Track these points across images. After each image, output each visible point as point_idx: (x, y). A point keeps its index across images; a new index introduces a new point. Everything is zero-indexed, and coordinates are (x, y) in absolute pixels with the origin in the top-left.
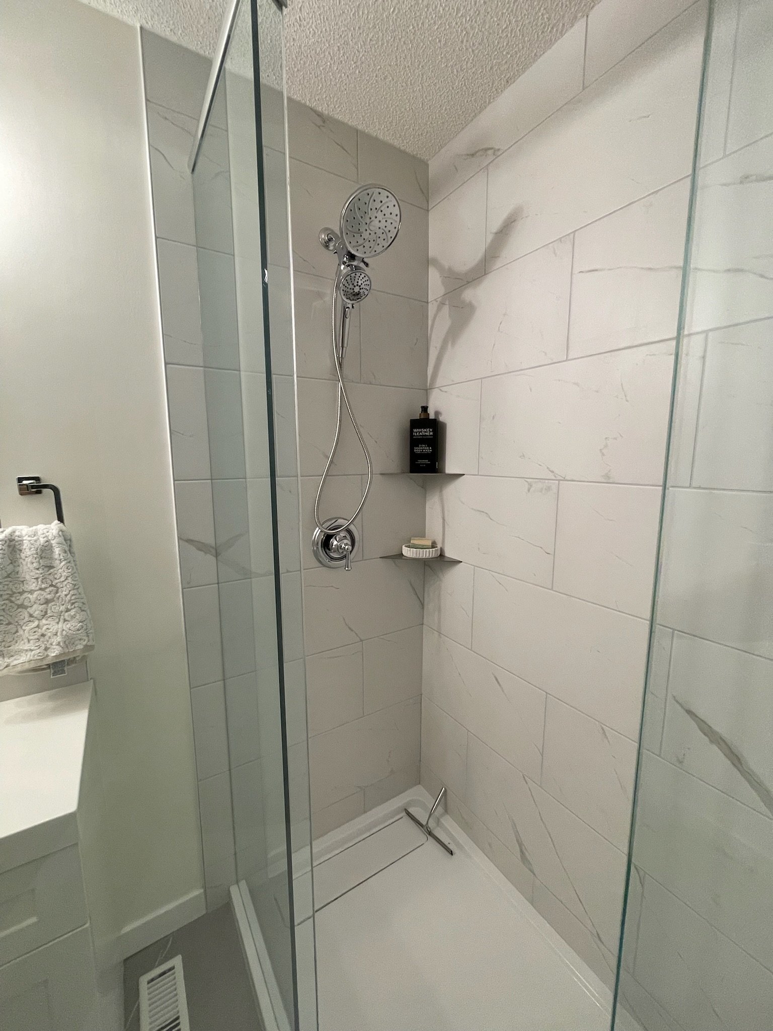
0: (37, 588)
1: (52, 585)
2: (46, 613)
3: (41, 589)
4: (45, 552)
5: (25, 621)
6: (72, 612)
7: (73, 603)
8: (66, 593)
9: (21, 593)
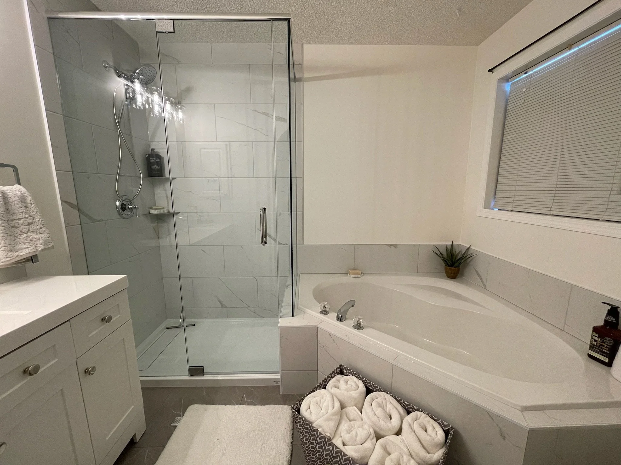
0: (23, 217)
1: (30, 216)
2: (29, 230)
3: (25, 218)
4: (22, 199)
5: (18, 234)
6: (44, 229)
7: (43, 225)
8: (39, 219)
9: (12, 220)
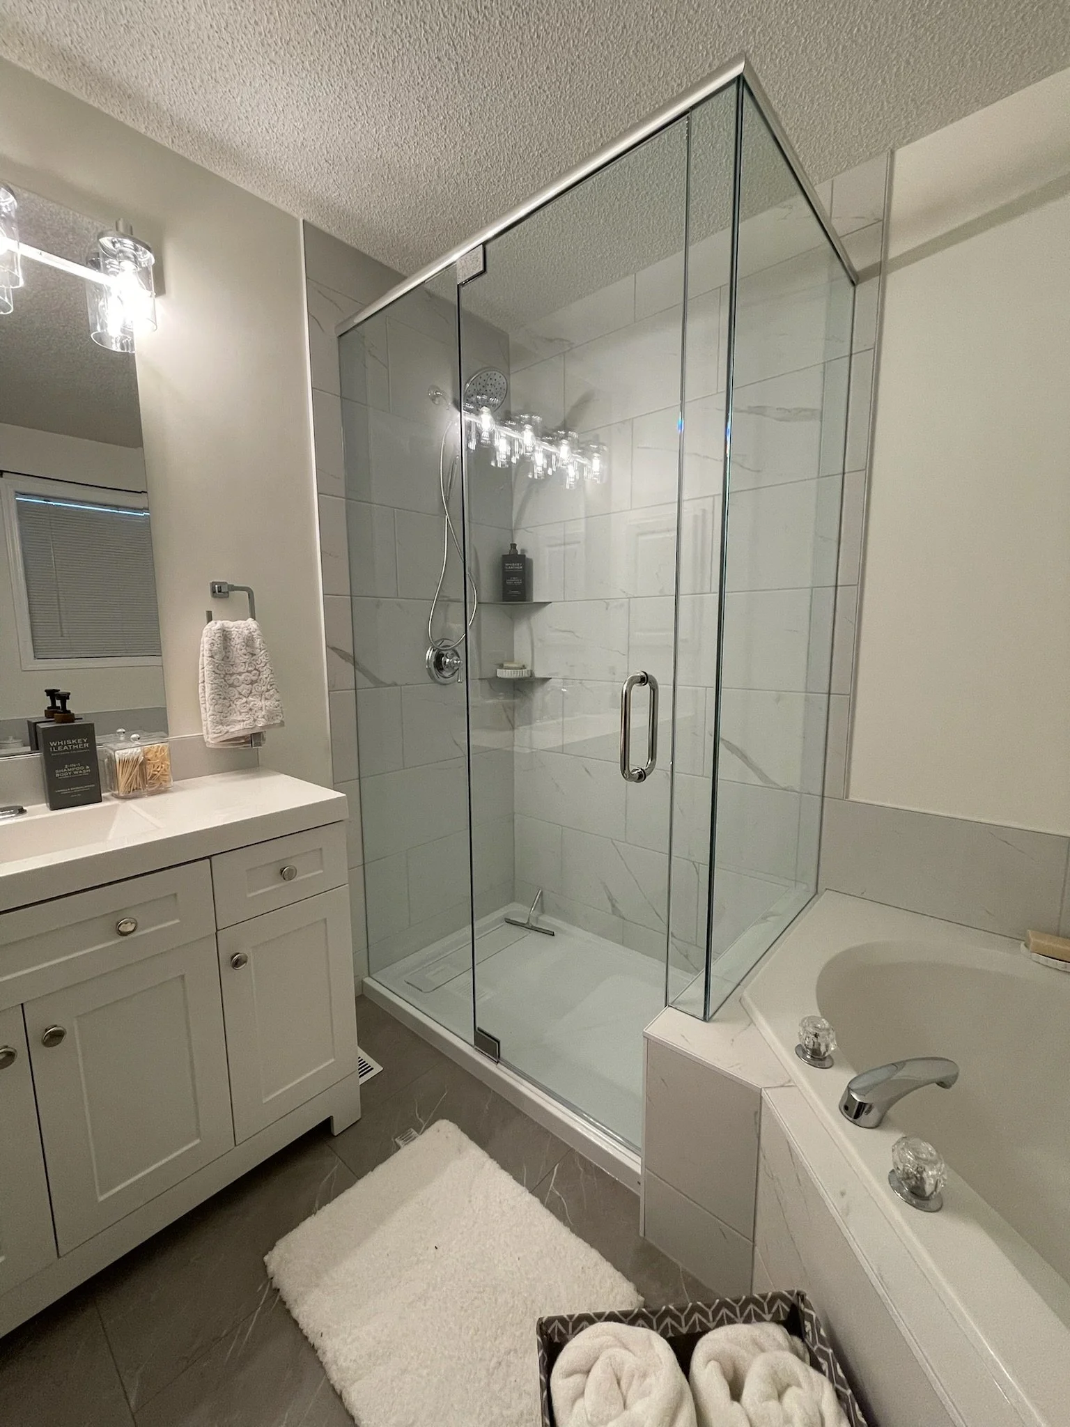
0: (245, 671)
1: (255, 669)
2: (251, 693)
3: (248, 672)
4: (249, 641)
5: (235, 698)
6: (271, 692)
7: (271, 685)
8: (266, 676)
9: (231, 675)
